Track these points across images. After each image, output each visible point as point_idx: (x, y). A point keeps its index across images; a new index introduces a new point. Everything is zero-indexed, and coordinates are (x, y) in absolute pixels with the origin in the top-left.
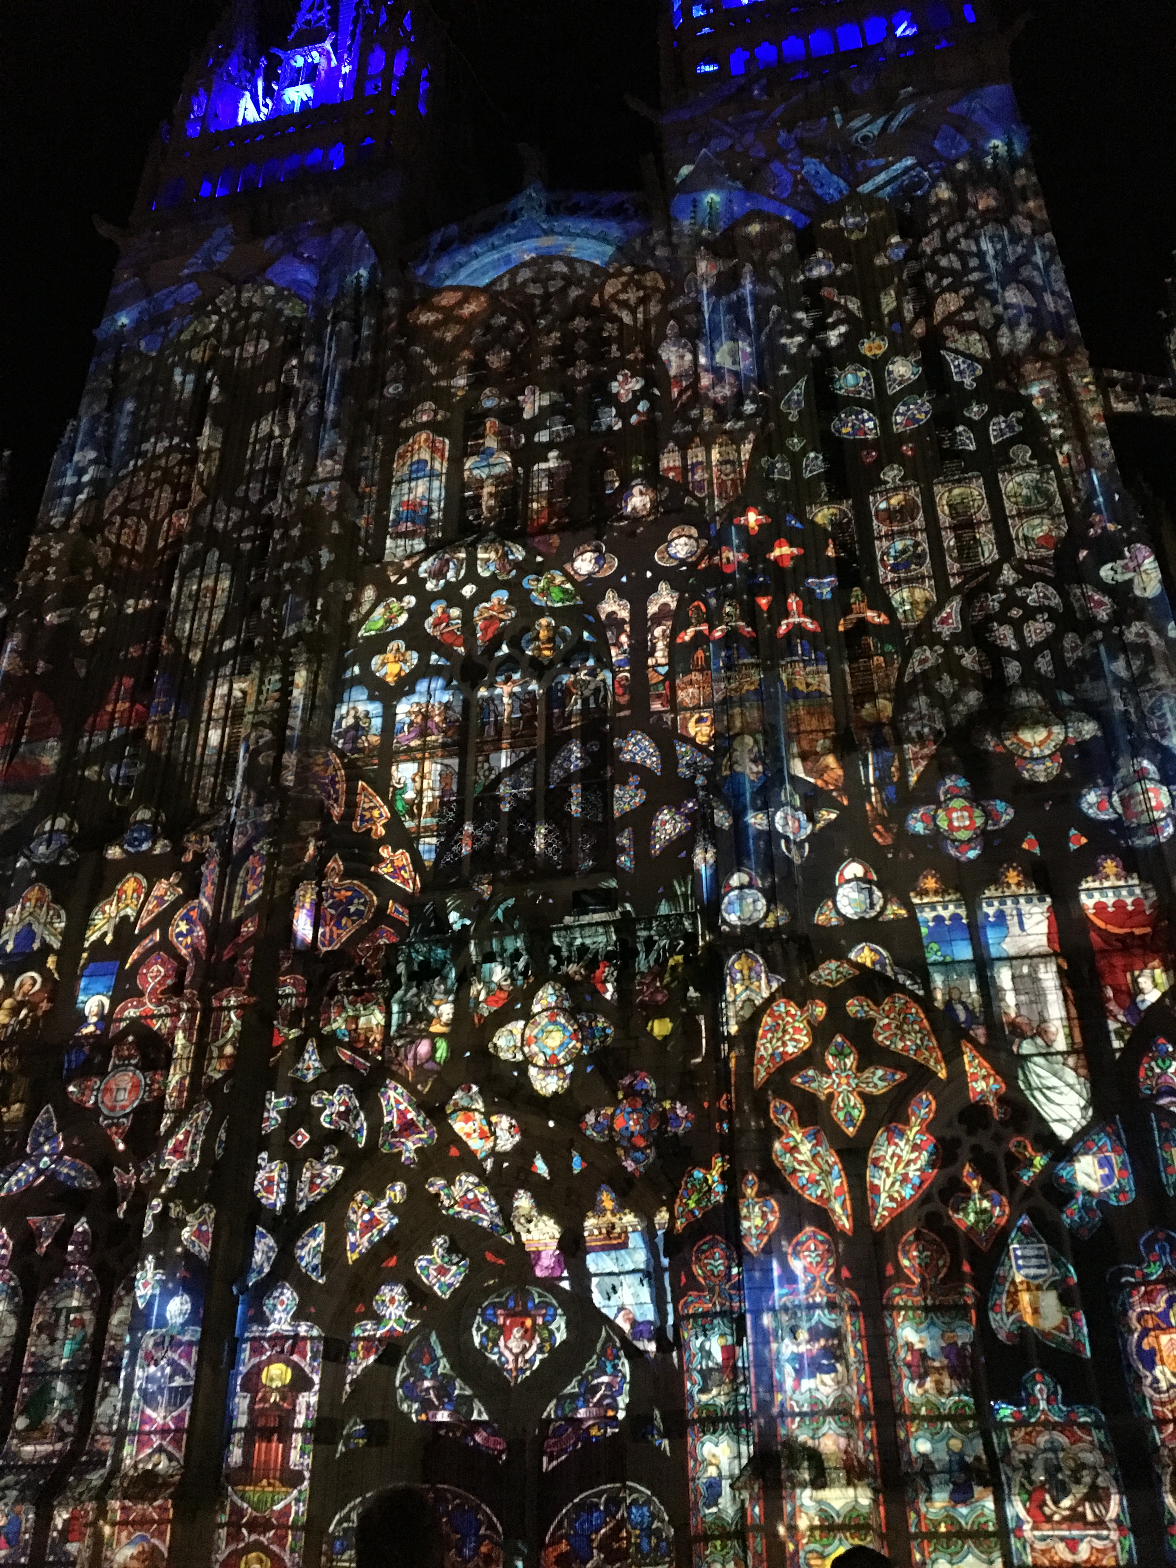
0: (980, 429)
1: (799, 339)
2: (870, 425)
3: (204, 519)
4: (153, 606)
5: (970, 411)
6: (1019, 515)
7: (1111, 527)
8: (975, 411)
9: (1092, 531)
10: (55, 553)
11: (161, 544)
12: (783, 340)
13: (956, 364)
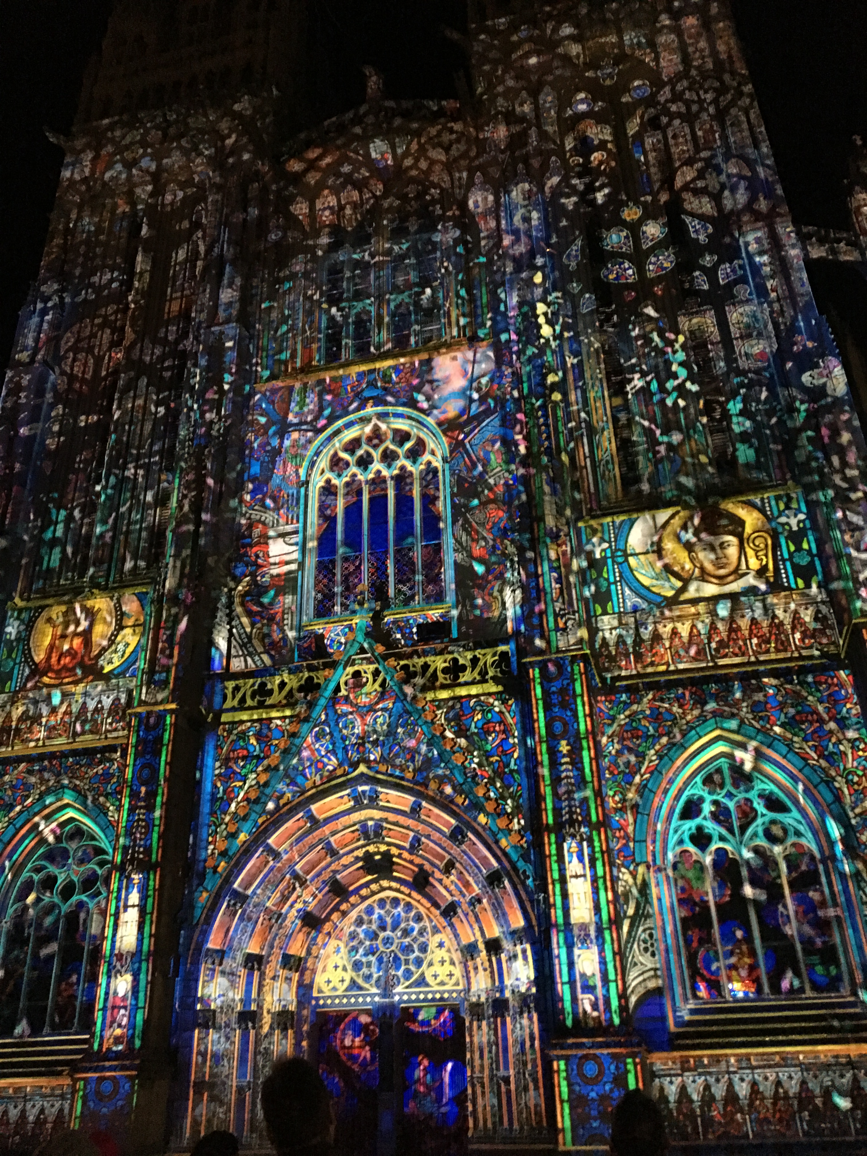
0: (711, 273)
1: (574, 199)
2: (630, 272)
3: (136, 354)
4: (99, 420)
5: (704, 259)
6: (742, 337)
7: (810, 344)
8: (708, 260)
9: (795, 348)
10: (25, 382)
11: (104, 373)
12: (563, 201)
13: (693, 224)
